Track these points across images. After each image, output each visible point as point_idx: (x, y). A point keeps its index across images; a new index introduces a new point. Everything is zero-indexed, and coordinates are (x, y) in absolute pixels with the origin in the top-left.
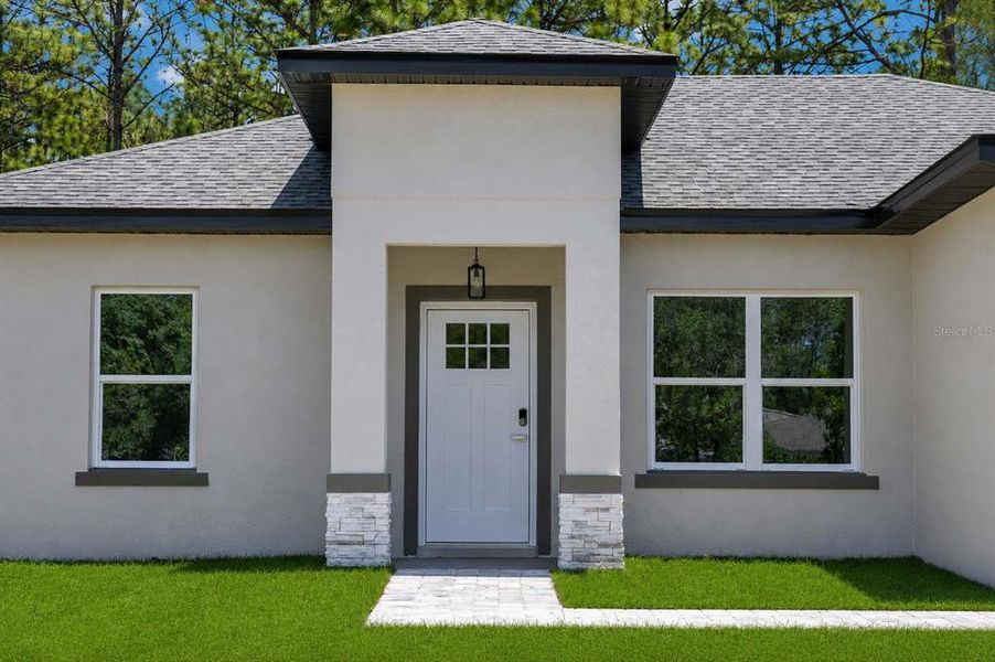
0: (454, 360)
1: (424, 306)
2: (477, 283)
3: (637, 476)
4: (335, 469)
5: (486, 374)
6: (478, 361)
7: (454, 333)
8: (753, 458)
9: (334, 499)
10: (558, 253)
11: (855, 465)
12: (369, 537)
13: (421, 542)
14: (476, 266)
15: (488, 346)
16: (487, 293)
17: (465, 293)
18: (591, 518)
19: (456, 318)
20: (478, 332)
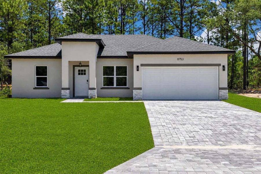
0: (79, 74)
1: (75, 67)
2: (80, 65)
3: (101, 88)
4: (62, 87)
5: (83, 76)
6: (82, 74)
7: (79, 71)
8: (115, 86)
9: (62, 91)
10: (88, 62)
11: (127, 86)
12: (66, 95)
13: (75, 96)
14: (80, 63)
15: (81, 72)
16: (82, 66)
17: (79, 66)
18: (92, 93)
19: (79, 69)
20: (82, 71)
